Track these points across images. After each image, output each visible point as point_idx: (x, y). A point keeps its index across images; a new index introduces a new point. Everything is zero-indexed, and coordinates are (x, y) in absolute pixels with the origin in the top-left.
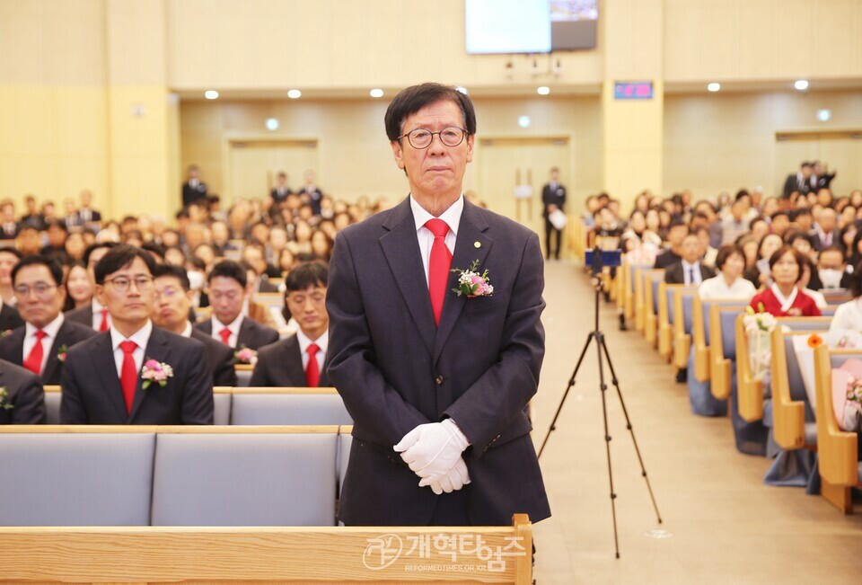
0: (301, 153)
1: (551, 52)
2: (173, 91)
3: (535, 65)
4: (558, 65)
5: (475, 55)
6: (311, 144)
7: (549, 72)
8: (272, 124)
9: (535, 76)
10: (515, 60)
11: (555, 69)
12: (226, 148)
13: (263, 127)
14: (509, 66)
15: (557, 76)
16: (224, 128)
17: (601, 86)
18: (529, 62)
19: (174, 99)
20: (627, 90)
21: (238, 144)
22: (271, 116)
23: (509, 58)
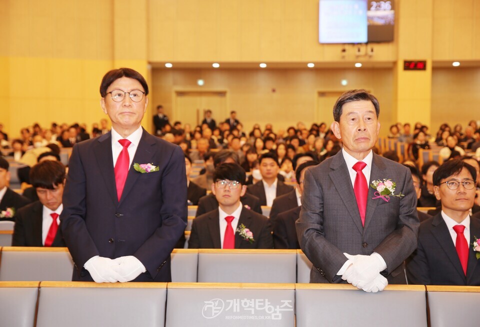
0: (216, 99)
1: (367, 44)
2: (150, 63)
3: (359, 51)
4: (372, 51)
5: (323, 44)
6: (222, 94)
7: (366, 54)
8: (201, 82)
9: (358, 57)
10: (347, 47)
11: (370, 53)
12: (174, 95)
13: (196, 84)
14: (344, 51)
15: (370, 56)
16: (172, 84)
17: (395, 63)
18: (356, 48)
19: (149, 67)
20: (411, 66)
21: (180, 94)
22: (200, 78)
23: (344, 46)
